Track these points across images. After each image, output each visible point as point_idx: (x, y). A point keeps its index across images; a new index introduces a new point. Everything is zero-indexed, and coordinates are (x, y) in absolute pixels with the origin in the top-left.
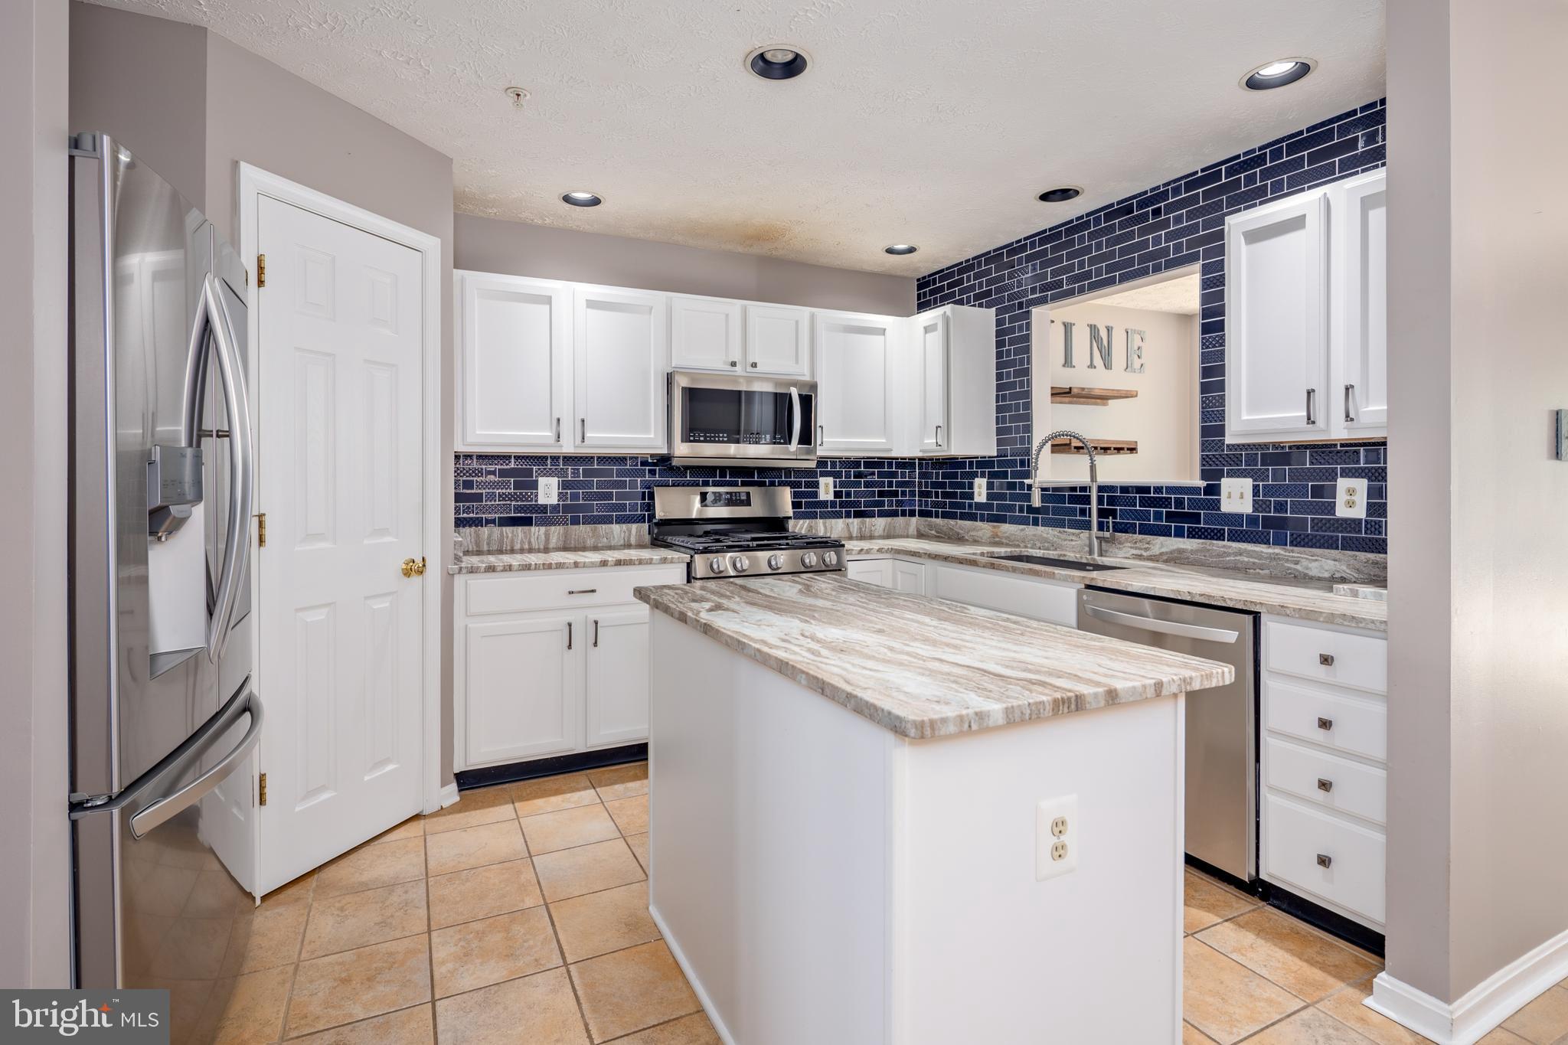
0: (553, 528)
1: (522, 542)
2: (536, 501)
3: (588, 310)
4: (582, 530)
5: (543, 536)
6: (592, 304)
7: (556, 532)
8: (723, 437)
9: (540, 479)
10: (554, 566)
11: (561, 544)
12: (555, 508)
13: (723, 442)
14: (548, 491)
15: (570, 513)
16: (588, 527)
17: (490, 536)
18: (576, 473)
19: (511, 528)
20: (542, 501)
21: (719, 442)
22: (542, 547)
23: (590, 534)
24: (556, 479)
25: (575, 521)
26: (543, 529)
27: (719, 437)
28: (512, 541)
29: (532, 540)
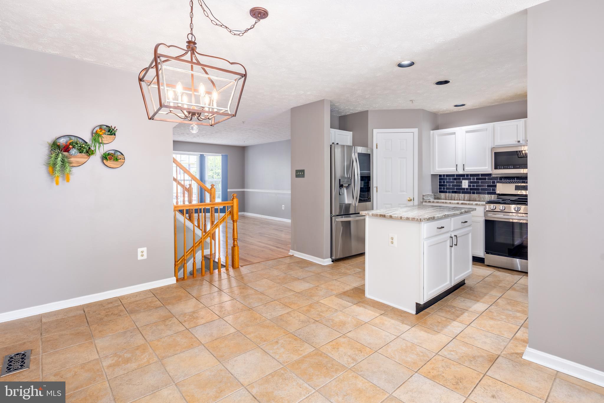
0: (466, 194)
1: (457, 198)
2: (462, 187)
3: (466, 134)
4: (476, 196)
5: (463, 197)
6: (467, 132)
7: (467, 196)
8: (511, 167)
9: (463, 181)
10: (444, 203)
11: (468, 199)
12: (467, 189)
13: (511, 169)
14: (465, 184)
15: (471, 191)
16: (477, 195)
17: (449, 196)
18: (473, 179)
19: (454, 194)
20: (463, 187)
21: (509, 169)
22: (463, 200)
23: (478, 197)
24: (468, 181)
25: (474, 193)
26: (463, 195)
27: (509, 167)
28: (454, 197)
29: (460, 197)
